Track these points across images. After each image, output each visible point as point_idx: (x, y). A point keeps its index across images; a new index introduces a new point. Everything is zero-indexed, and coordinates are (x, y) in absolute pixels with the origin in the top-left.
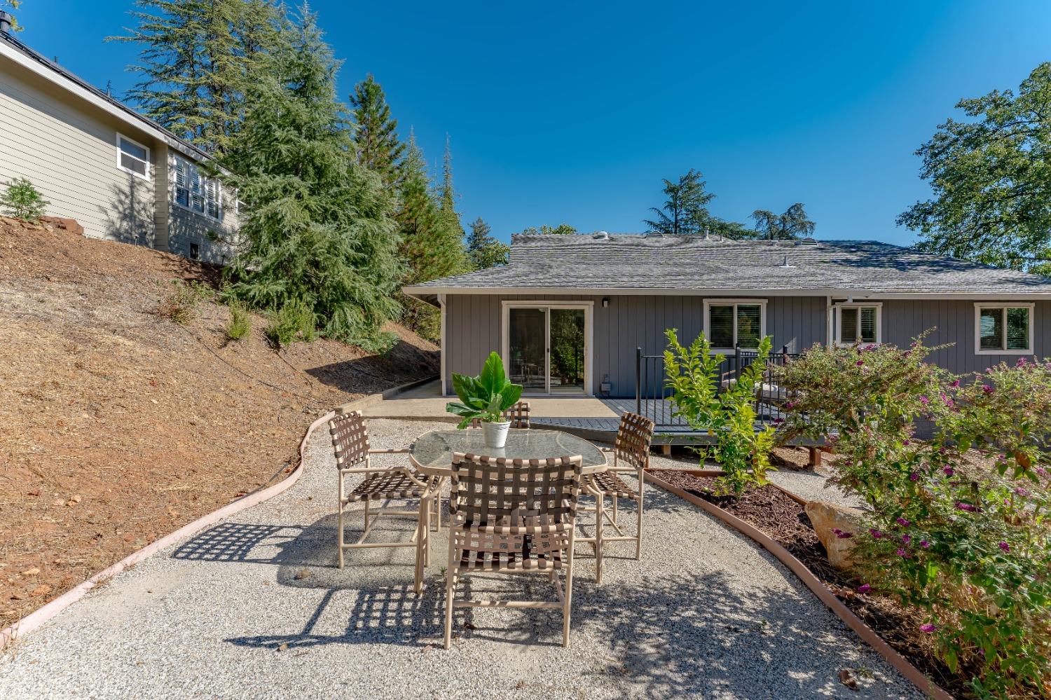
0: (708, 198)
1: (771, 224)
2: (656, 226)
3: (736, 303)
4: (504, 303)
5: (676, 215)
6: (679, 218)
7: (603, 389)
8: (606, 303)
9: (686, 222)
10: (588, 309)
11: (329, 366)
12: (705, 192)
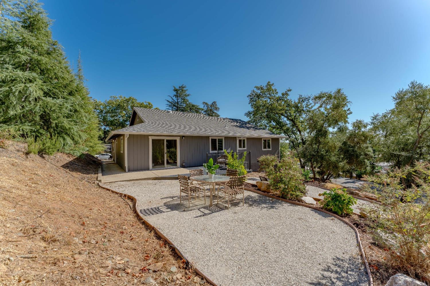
0: (188, 95)
1: (208, 107)
2: (170, 102)
3: (217, 138)
4: (149, 137)
5: (178, 100)
6: (178, 101)
7: (183, 165)
8: (184, 138)
9: (181, 103)
10: (178, 139)
11: (67, 164)
12: (187, 93)
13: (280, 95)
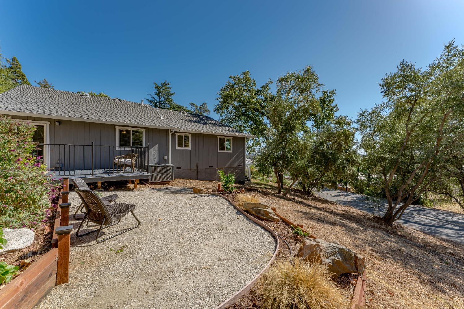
0: (173, 94)
2: (150, 102)
3: (131, 129)
5: (160, 99)
7: (56, 166)
8: (57, 123)
9: (164, 102)
10: (47, 126)
12: (172, 91)
13: (258, 87)
